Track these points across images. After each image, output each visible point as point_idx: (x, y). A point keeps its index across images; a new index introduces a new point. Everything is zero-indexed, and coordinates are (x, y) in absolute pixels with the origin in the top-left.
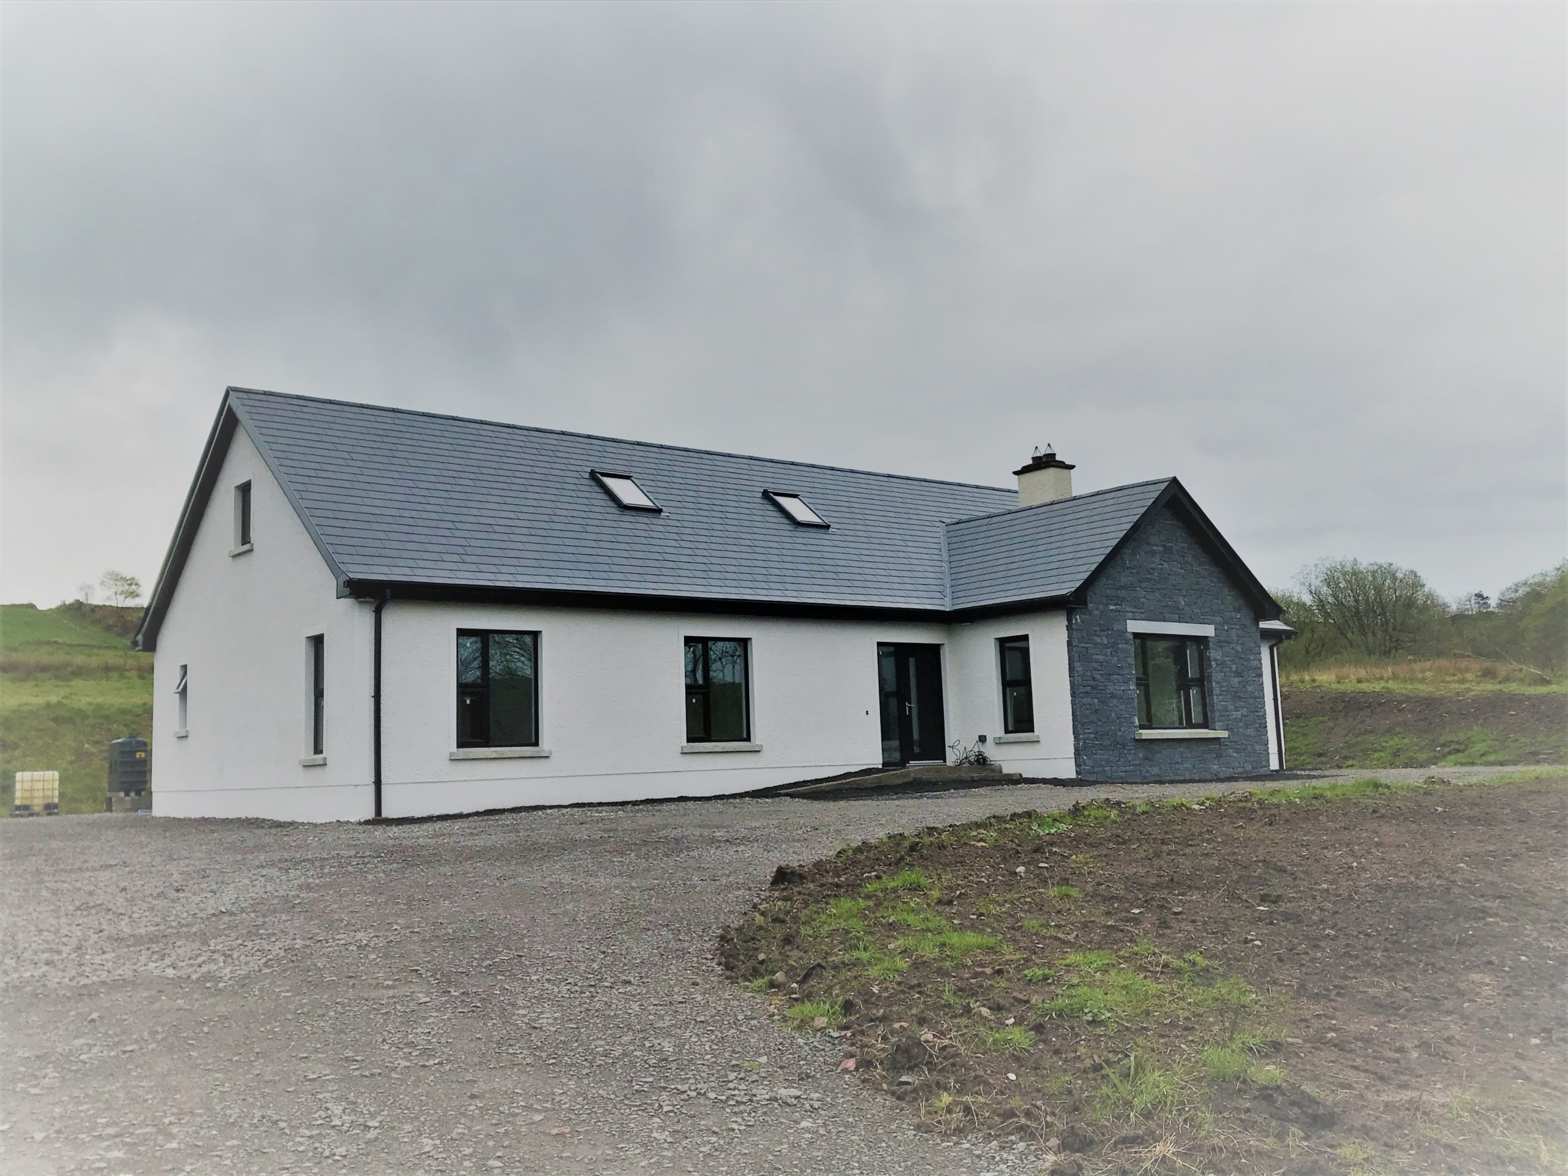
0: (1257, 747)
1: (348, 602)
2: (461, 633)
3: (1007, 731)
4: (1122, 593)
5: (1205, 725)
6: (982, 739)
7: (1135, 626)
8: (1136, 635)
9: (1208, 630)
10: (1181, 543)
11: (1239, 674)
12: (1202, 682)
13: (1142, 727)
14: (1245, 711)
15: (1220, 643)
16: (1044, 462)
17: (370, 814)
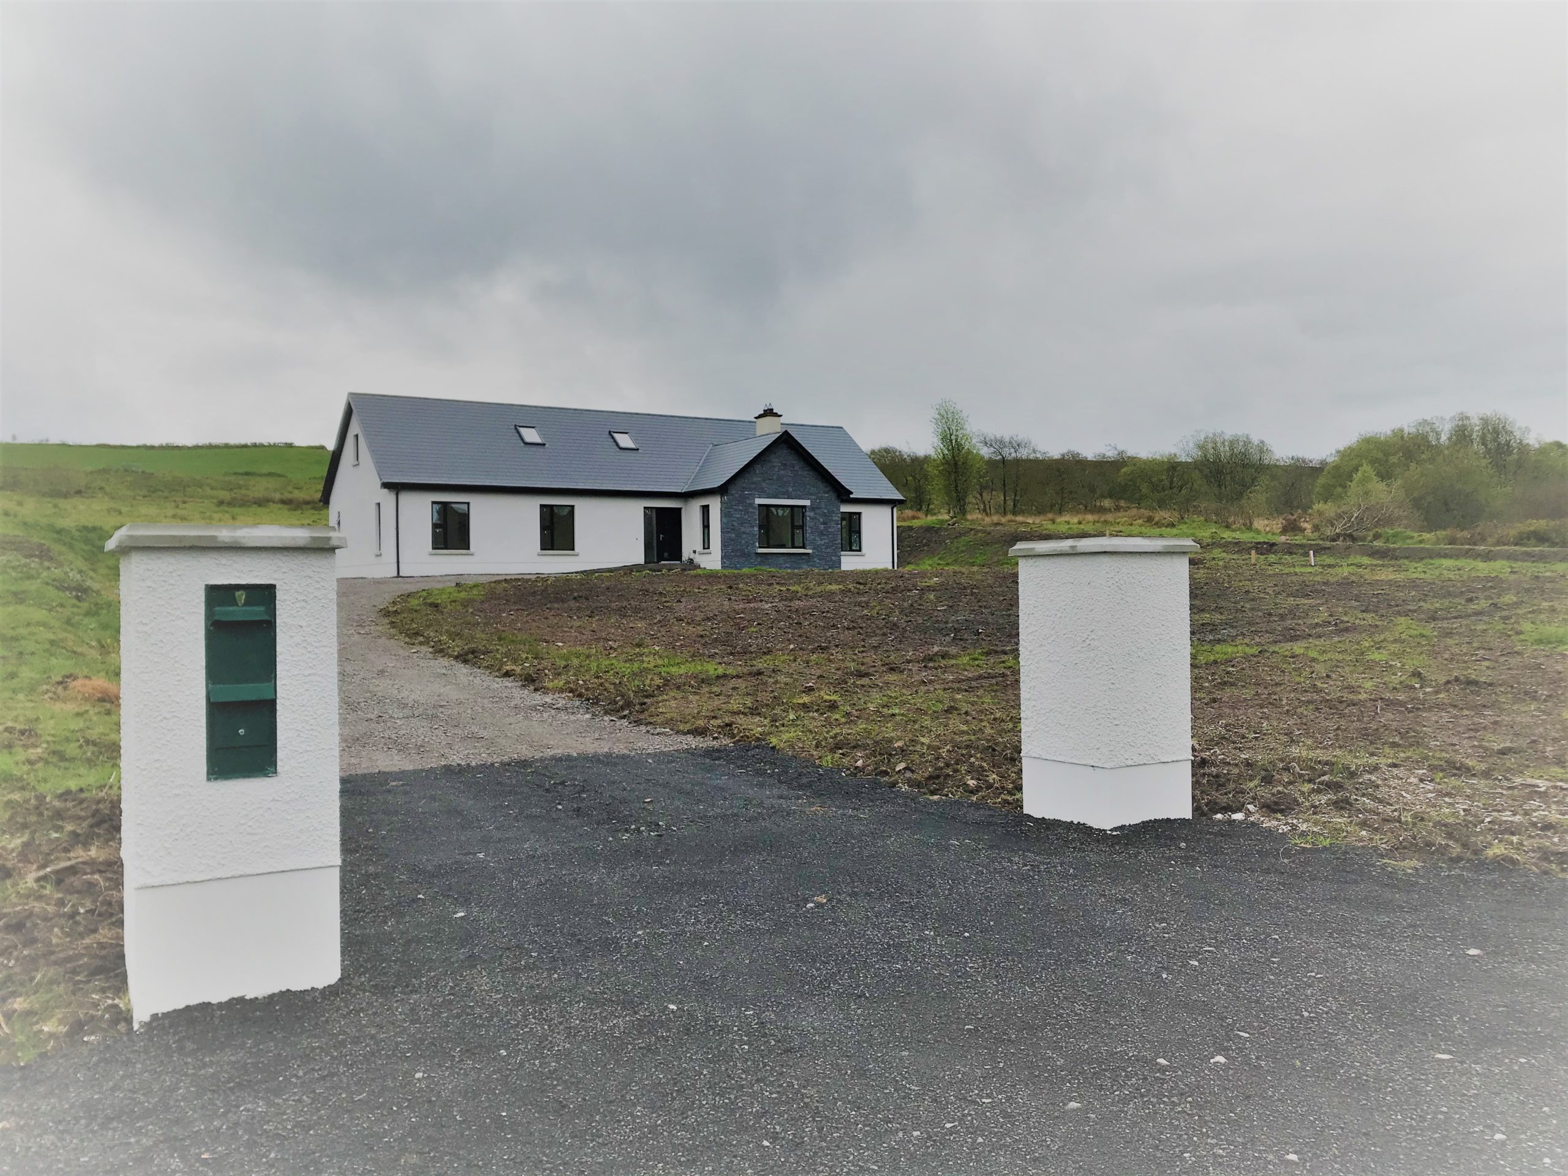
0: (833, 558)
1: (386, 490)
2: (433, 503)
3: (704, 548)
4: (753, 486)
5: (804, 547)
6: (695, 552)
7: (759, 501)
8: (760, 505)
9: (807, 503)
10: (792, 459)
11: (824, 523)
12: (802, 527)
13: (760, 547)
14: (827, 541)
15: (812, 508)
16: (769, 413)
17: (396, 575)
